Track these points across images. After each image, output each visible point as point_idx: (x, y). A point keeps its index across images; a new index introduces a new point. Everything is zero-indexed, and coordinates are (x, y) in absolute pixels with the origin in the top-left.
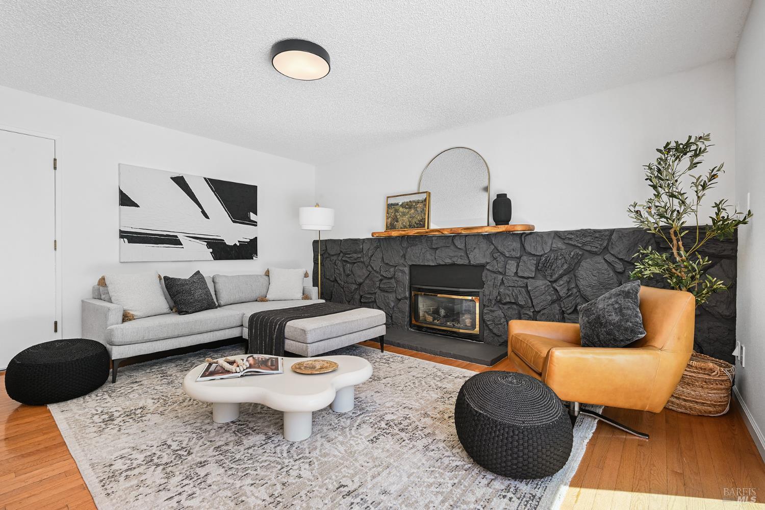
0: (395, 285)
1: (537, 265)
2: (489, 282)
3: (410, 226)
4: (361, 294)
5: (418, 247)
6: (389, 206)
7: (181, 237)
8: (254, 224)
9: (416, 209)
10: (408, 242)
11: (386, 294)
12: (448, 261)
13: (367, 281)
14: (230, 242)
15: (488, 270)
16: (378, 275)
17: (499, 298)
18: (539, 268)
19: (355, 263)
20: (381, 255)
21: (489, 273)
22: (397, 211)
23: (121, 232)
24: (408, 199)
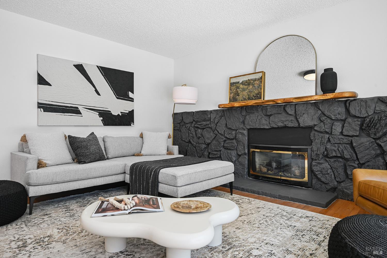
0: (236, 144)
1: (362, 125)
2: (316, 141)
3: (249, 99)
4: (209, 151)
5: (255, 115)
6: (232, 84)
7: (80, 108)
8: (132, 100)
9: (253, 85)
10: (246, 111)
11: (229, 151)
12: (280, 124)
13: (214, 142)
14: (115, 112)
15: (316, 131)
16: (222, 137)
17: (325, 153)
18: (363, 128)
19: (205, 128)
20: (225, 122)
21: (316, 133)
22: (238, 88)
23: (38, 103)
24: (246, 78)
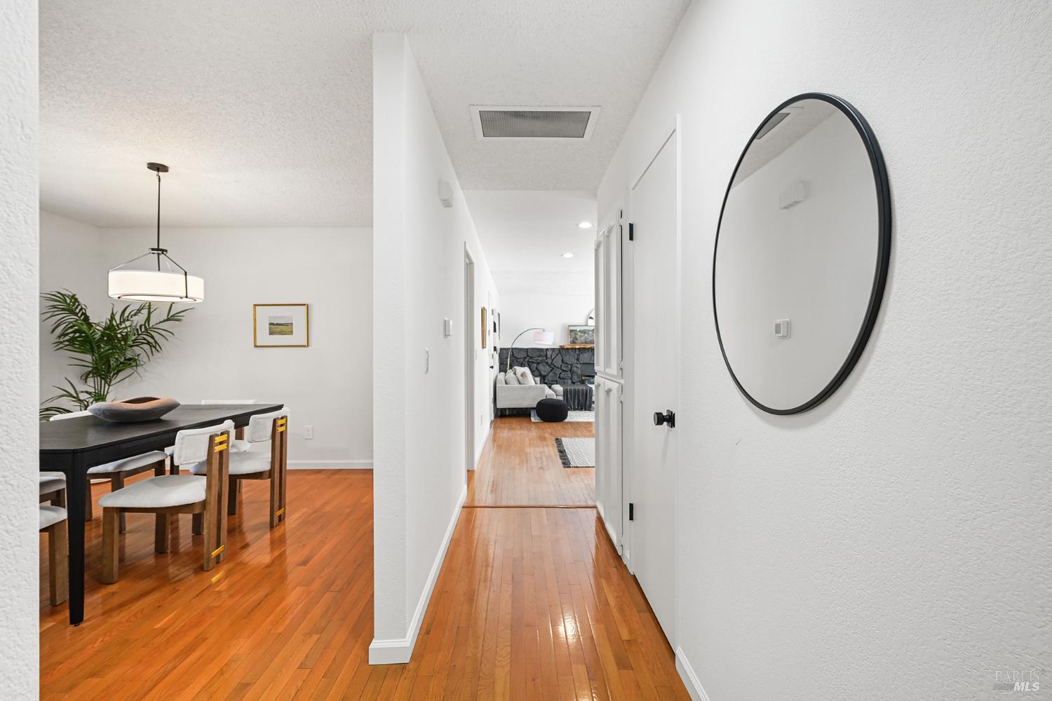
3: (586, 343)
5: (587, 354)
6: (570, 331)
10: (580, 351)
13: (551, 374)
16: (559, 370)
19: (540, 363)
20: (561, 358)
22: (576, 334)
24: (582, 328)
